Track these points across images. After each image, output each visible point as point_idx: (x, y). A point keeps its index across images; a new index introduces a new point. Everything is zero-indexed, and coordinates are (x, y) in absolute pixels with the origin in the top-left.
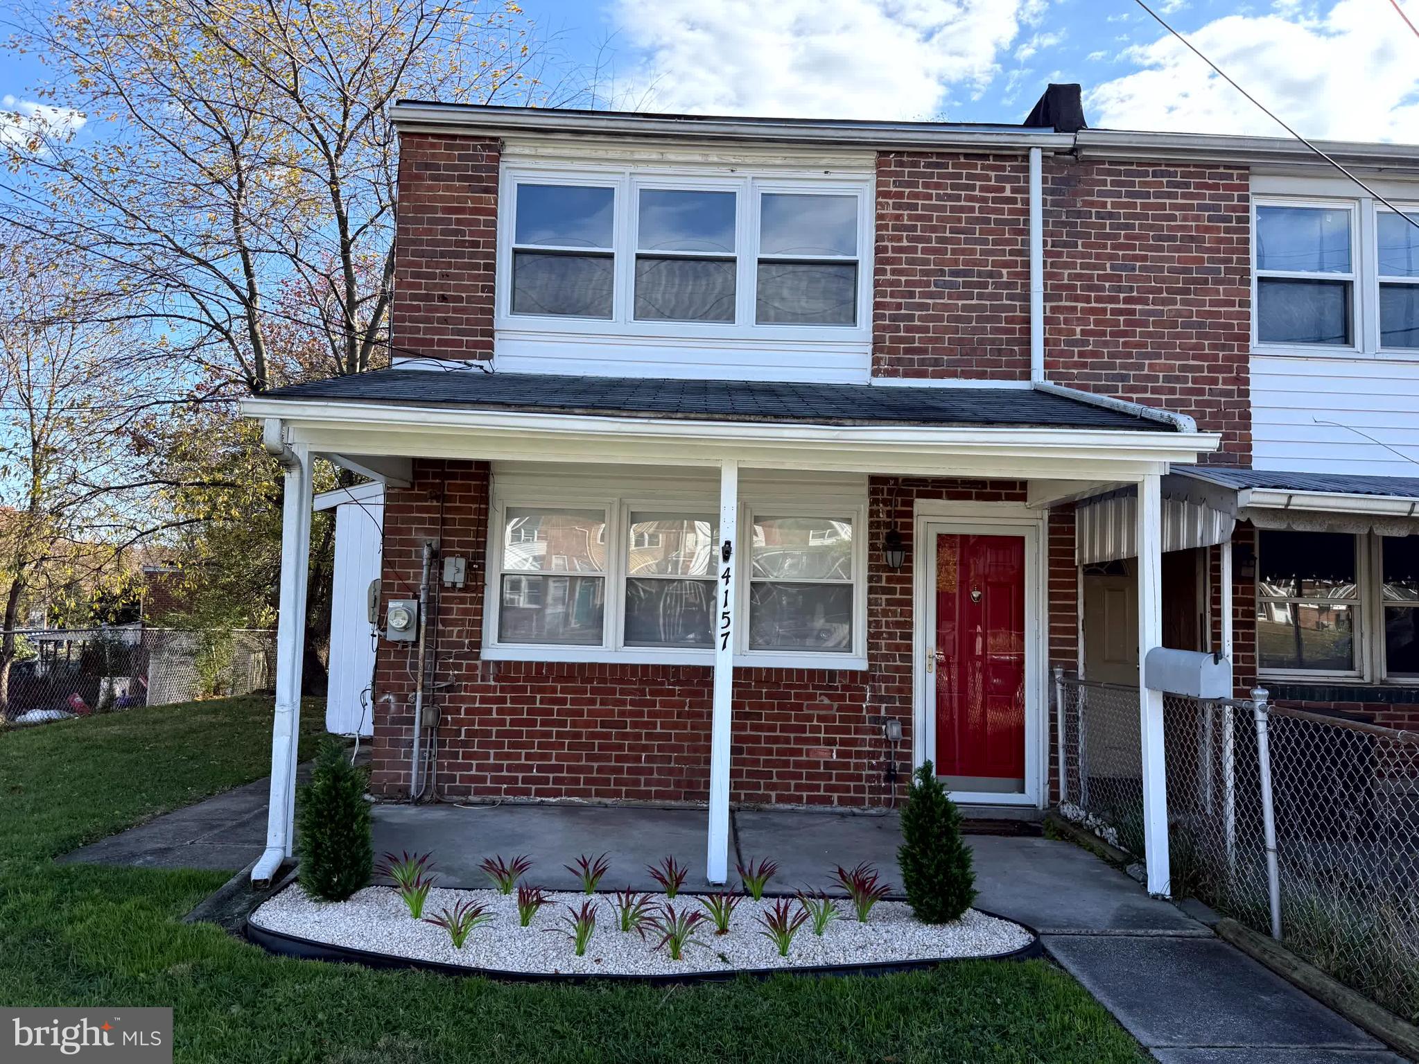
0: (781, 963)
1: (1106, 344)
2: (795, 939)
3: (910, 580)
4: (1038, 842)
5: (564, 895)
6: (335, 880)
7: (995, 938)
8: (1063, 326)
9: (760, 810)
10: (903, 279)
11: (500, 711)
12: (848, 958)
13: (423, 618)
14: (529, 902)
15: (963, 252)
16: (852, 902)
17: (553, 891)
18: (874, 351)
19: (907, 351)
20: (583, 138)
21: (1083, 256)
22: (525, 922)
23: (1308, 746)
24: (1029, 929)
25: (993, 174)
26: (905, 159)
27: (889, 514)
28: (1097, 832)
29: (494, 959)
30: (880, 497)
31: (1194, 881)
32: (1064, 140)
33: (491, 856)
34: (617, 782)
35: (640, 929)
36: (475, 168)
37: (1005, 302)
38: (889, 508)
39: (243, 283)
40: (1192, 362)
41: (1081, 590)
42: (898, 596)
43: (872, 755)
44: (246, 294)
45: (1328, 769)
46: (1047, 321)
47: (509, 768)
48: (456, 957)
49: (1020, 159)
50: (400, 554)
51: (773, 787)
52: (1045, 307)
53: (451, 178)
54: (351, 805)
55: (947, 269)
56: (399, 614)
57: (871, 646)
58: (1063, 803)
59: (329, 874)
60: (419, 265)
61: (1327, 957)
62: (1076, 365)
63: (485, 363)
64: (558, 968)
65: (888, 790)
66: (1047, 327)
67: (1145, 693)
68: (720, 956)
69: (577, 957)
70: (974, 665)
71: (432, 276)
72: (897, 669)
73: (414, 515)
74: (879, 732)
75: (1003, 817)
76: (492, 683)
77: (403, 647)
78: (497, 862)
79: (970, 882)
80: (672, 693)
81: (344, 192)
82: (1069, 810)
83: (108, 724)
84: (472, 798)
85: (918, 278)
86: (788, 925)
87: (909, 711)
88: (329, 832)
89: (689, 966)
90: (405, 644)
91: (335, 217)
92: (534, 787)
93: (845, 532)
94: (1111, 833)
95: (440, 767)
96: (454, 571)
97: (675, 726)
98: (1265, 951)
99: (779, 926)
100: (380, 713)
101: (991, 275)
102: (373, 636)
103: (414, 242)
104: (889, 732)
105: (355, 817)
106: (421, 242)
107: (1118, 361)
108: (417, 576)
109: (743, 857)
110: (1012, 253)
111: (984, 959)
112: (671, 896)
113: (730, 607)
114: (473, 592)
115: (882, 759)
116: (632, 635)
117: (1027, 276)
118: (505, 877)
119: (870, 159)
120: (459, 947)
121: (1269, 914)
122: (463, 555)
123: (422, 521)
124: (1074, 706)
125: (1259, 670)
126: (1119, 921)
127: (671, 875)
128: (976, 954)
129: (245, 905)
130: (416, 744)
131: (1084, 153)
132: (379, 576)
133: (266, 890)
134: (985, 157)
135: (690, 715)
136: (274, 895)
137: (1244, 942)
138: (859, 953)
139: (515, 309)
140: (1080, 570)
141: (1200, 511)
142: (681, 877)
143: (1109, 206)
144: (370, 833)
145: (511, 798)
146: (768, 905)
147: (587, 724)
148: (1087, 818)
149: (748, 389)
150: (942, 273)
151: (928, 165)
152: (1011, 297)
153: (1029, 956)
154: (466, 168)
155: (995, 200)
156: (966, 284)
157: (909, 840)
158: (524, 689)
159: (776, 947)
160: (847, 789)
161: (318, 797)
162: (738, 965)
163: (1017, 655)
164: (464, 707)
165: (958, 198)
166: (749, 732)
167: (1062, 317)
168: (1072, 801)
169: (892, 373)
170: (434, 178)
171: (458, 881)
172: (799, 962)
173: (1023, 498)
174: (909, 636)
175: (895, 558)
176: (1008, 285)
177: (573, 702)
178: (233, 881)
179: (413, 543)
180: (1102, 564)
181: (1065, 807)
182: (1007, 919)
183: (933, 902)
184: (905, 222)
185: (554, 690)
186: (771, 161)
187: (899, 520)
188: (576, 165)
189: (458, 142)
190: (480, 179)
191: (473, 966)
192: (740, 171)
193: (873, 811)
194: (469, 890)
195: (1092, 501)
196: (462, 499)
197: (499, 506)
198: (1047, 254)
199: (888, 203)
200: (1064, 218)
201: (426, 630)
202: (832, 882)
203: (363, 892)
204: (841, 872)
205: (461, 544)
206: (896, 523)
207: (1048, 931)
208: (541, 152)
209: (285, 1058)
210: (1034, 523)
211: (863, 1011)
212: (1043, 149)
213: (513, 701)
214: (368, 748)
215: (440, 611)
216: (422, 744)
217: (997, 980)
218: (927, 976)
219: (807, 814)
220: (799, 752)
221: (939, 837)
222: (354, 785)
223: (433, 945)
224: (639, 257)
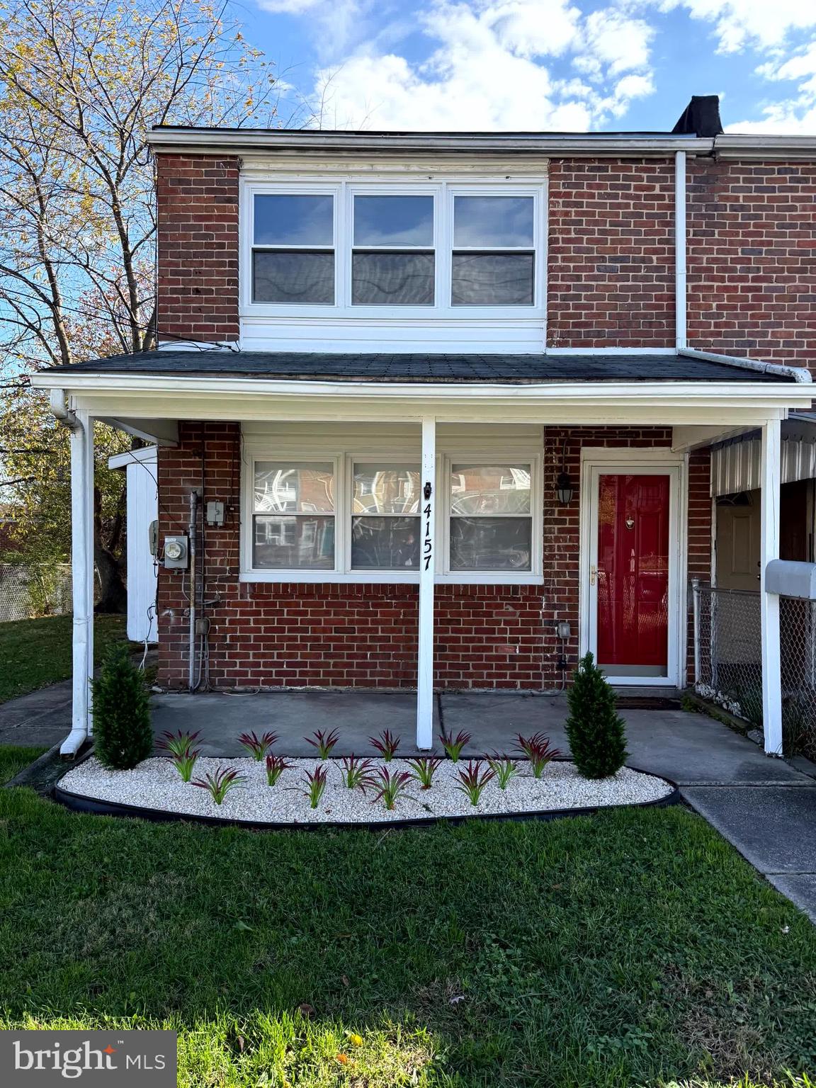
0: (473, 811)
1: (736, 316)
2: (484, 792)
3: (577, 513)
4: (678, 714)
5: (305, 760)
6: (123, 753)
7: (642, 789)
8: (701, 302)
9: (460, 693)
10: (572, 265)
11: (256, 622)
12: (526, 807)
13: (193, 550)
14: (275, 767)
15: (621, 242)
16: (530, 762)
17: (297, 758)
18: (549, 326)
19: (575, 325)
20: (306, 154)
21: (719, 242)
22: (272, 783)
24: (670, 782)
25: (645, 175)
26: (572, 164)
27: (560, 460)
28: (725, 706)
29: (247, 812)
30: (553, 447)
31: (802, 742)
32: (705, 144)
33: (248, 732)
34: (349, 674)
35: (362, 787)
36: (218, 182)
37: (655, 283)
38: (560, 455)
39: (48, 290)
40: (807, 330)
41: (714, 518)
42: (567, 526)
43: (547, 650)
44: (51, 299)
46: (689, 298)
47: (265, 665)
48: (217, 812)
49: (667, 162)
50: (172, 500)
51: (470, 676)
52: (687, 286)
53: (201, 191)
54: (133, 696)
55: (607, 256)
56: (174, 547)
57: (546, 566)
58: (698, 683)
59: (117, 749)
60: (177, 265)
62: (712, 334)
63: (232, 344)
64: (297, 818)
65: (559, 676)
66: (689, 303)
67: (765, 597)
68: (424, 806)
69: (312, 809)
70: (628, 581)
71: (187, 273)
72: (567, 583)
73: (182, 468)
74: (553, 632)
75: (648, 695)
76: (250, 600)
77: (178, 573)
78: (252, 737)
79: (622, 747)
80: (389, 605)
81: (124, 212)
82: (702, 689)
84: (237, 688)
85: (584, 264)
86: (478, 781)
87: (577, 616)
88: (116, 716)
89: (400, 815)
90: (179, 570)
91: (117, 235)
92: (284, 679)
93: (524, 479)
94: (735, 707)
95: (211, 664)
96: (215, 513)
97: (393, 630)
99: (471, 782)
100: (163, 625)
101: (643, 260)
102: (155, 564)
103: (172, 246)
104: (560, 632)
105: (136, 705)
106: (177, 246)
107: (746, 330)
108: (186, 517)
109: (446, 729)
110: (660, 242)
111: (634, 806)
112: (388, 760)
113: (431, 536)
114: (231, 529)
115: (555, 653)
116: (356, 563)
117: (673, 260)
118: (259, 748)
119: (543, 165)
120: (219, 804)
122: (222, 500)
123: (187, 473)
124: (708, 608)
126: (741, 775)
127: (387, 744)
128: (628, 802)
129: (54, 773)
130: (192, 647)
131: (722, 155)
132: (156, 518)
133: (72, 762)
134: (639, 160)
135: (403, 622)
136: (77, 765)
138: (534, 802)
139: (255, 298)
140: (714, 501)
141: (812, 449)
142: (396, 745)
143: (741, 200)
144: (149, 716)
145: (267, 687)
146: (462, 766)
147: (324, 630)
148: (717, 696)
149: (445, 359)
150: (604, 259)
151: (591, 169)
152: (660, 279)
153: (669, 804)
154: (212, 182)
155: (646, 197)
156: (623, 269)
157: (574, 714)
158: (274, 604)
159: (469, 799)
160: (528, 676)
161: (106, 690)
162: (439, 813)
163: (663, 571)
164: (228, 618)
165: (616, 196)
166: (450, 634)
167: (701, 294)
168: (704, 683)
169: (562, 344)
170: (186, 191)
171: (223, 751)
172: (486, 810)
173: (669, 444)
174: (576, 557)
175: (564, 495)
176: (657, 269)
177: (313, 613)
178: (45, 756)
179: (182, 491)
180: (731, 496)
181: (700, 687)
182: (652, 775)
183: (593, 762)
184: (573, 218)
185: (298, 605)
186: (461, 169)
187: (569, 465)
188: (301, 177)
189: (204, 160)
190: (223, 191)
191: (230, 818)
192: (436, 178)
193: (548, 693)
194: (231, 758)
195: (725, 444)
196: (220, 456)
197: (248, 461)
198: (689, 242)
199: (558, 202)
200: (704, 211)
201: (196, 560)
202: (514, 748)
203: (147, 762)
204: (521, 740)
205: (220, 491)
206: (566, 467)
207: (685, 783)
208: (273, 166)
209: (76, 893)
210: (677, 464)
211: (537, 849)
212: (687, 152)
213: (266, 613)
214: (155, 652)
215: (206, 544)
216: (197, 647)
217: (645, 822)
218: (588, 821)
219: (497, 695)
220: (490, 649)
221: (598, 712)
222: (135, 679)
223: (198, 802)
224: (355, 252)
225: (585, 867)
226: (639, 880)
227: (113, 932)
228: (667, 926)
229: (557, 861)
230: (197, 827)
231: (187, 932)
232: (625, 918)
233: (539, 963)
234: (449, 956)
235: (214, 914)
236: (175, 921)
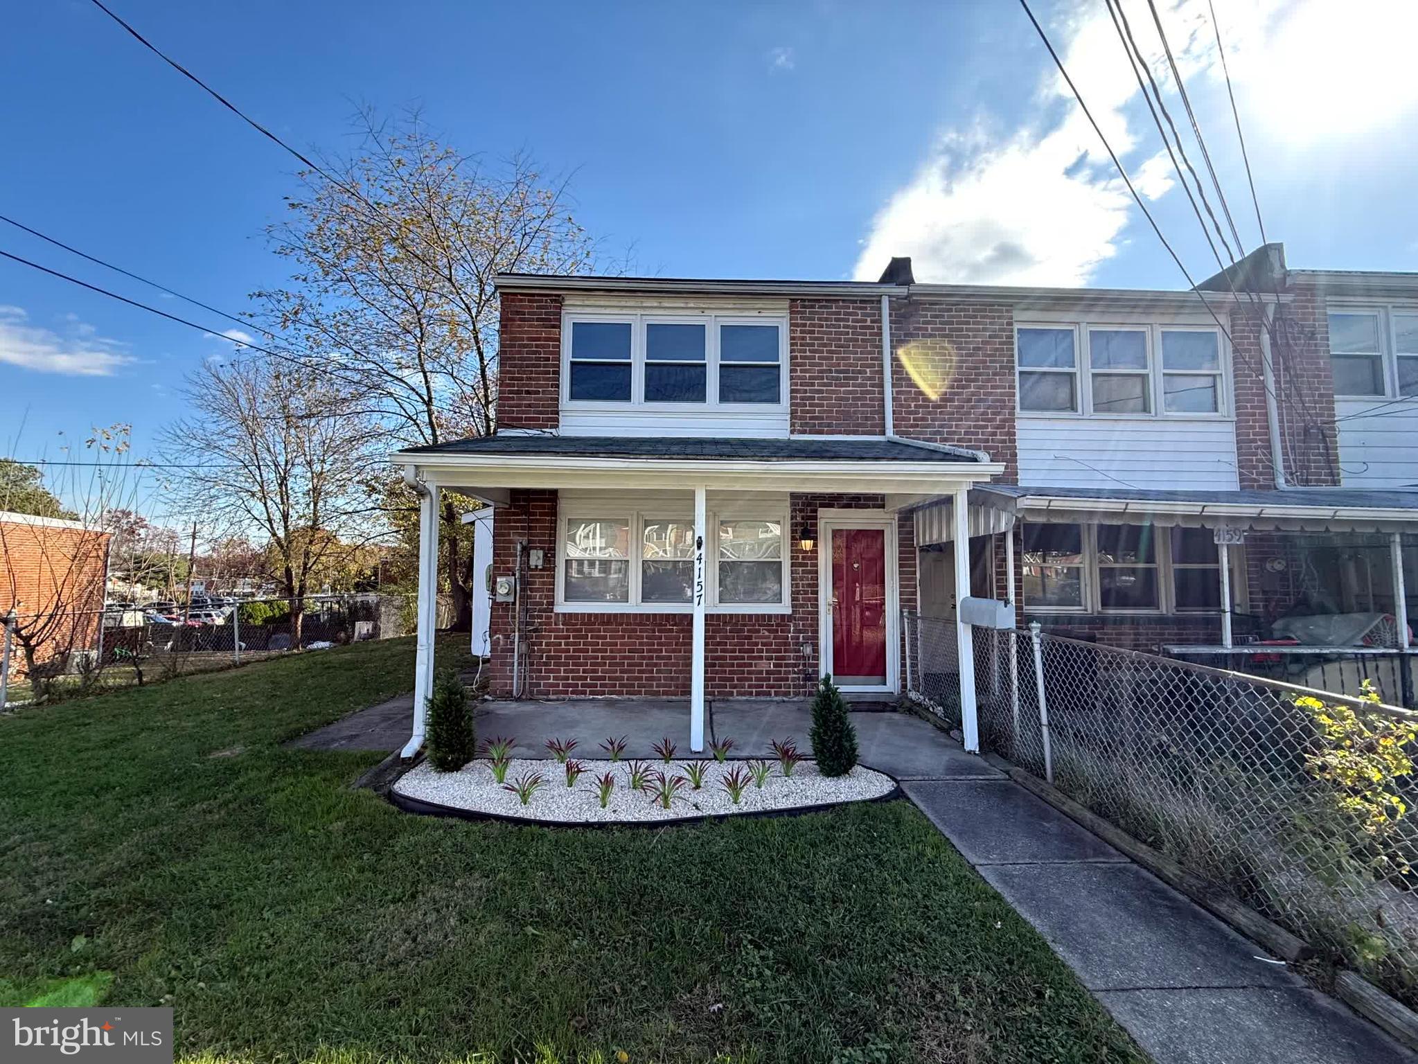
0: (734, 809)
1: (929, 413)
2: (743, 792)
3: (816, 558)
4: (896, 716)
5: (599, 762)
6: (450, 758)
7: (871, 785)
8: (903, 402)
9: (727, 701)
10: (807, 375)
11: (567, 644)
13: (518, 588)
14: (573, 771)
15: (843, 359)
16: (781, 762)
17: (592, 759)
18: (791, 419)
19: (811, 418)
22: (570, 785)
23: (1068, 660)
24: (894, 779)
25: (859, 312)
26: (807, 303)
27: (803, 518)
28: (931, 709)
29: (547, 812)
30: (797, 506)
31: (994, 742)
32: (902, 291)
33: (554, 738)
34: (639, 686)
35: (643, 788)
36: (546, 314)
37: (869, 388)
38: (803, 514)
39: (424, 392)
40: (981, 423)
41: (918, 562)
42: (809, 568)
43: (795, 665)
44: (426, 399)
45: (1083, 675)
46: (894, 399)
47: (573, 678)
48: (522, 812)
49: (876, 302)
50: (504, 548)
51: (734, 686)
52: (892, 391)
53: (533, 320)
54: (460, 710)
55: (833, 369)
56: (504, 585)
57: (793, 599)
58: (909, 690)
59: (445, 755)
60: (514, 373)
61: (1084, 795)
62: (912, 426)
63: (553, 431)
64: (589, 817)
65: (804, 686)
66: (894, 403)
67: (960, 626)
68: (694, 805)
69: (601, 809)
70: (855, 607)
71: (522, 379)
72: (810, 613)
73: (512, 524)
74: (799, 651)
75: (872, 701)
76: (562, 626)
77: (507, 606)
78: (557, 742)
79: (854, 750)
80: (671, 630)
81: (480, 336)
82: (913, 695)
83: (345, 652)
84: (551, 697)
85: (816, 374)
86: (739, 784)
87: (817, 638)
88: (445, 727)
89: (674, 813)
90: (507, 604)
91: (475, 353)
92: (588, 690)
93: (776, 530)
94: (940, 711)
95: (531, 678)
96: (536, 558)
97: (674, 651)
98: (1042, 790)
99: (733, 785)
100: (494, 645)
101: (859, 372)
102: (490, 598)
103: (509, 359)
104: (805, 651)
106: (514, 359)
107: (937, 423)
108: (514, 562)
109: (714, 733)
110: (872, 359)
111: (864, 802)
112: (667, 762)
113: (703, 578)
114: (548, 571)
115: (801, 667)
116: (645, 598)
117: (881, 372)
118: (561, 753)
119: (786, 304)
120: (525, 805)
121: (1044, 766)
122: (542, 548)
123: (517, 528)
124: (915, 632)
125: (1025, 607)
126: (948, 769)
127: (667, 748)
128: (859, 798)
129: (394, 774)
130: (516, 664)
131: (914, 298)
132: (491, 562)
133: (409, 765)
134: (855, 302)
136: (412, 768)
137: (1029, 784)
138: (784, 800)
139: (573, 396)
140: (917, 549)
141: (992, 513)
142: (673, 750)
145: (574, 696)
146: (726, 768)
147: (620, 651)
148: (925, 700)
149: (715, 442)
150: (831, 371)
151: (820, 307)
152: (872, 385)
153: (892, 798)
154: (541, 313)
155: (861, 328)
156: (845, 378)
157: (816, 724)
158: (581, 630)
159: (731, 799)
160: (780, 686)
162: (706, 811)
163: (880, 600)
164: (544, 641)
165: (839, 326)
167: (903, 397)
168: (915, 690)
169: (802, 432)
170: (521, 320)
171: (534, 753)
172: (745, 808)
173: (883, 506)
174: (816, 593)
175: (807, 544)
176: (870, 379)
177: (611, 637)
178: (390, 758)
179: (511, 542)
180: (930, 546)
181: (911, 693)
182: (878, 771)
183: (832, 763)
184: (808, 341)
185: (599, 630)
186: (726, 306)
187: (809, 521)
188: (608, 311)
189: (536, 298)
190: (550, 320)
191: (533, 817)
192: (707, 312)
193: (795, 699)
194: (538, 760)
195: (924, 507)
196: (541, 514)
197: (563, 518)
198: (893, 359)
199: (797, 330)
200: (903, 338)
201: (520, 595)
202: (767, 749)
203: (471, 764)
204: (774, 744)
205: (541, 541)
206: (807, 523)
207: (906, 778)
208: (587, 303)
209: (390, 897)
210: (889, 521)
211: (786, 845)
212: (889, 296)
213: (574, 637)
214: (488, 665)
215: (529, 583)
216: (520, 664)
217: (874, 818)
218: (829, 817)
219: (755, 702)
220: (750, 665)
221: (835, 722)
222: (462, 697)
223: (507, 803)
224: (647, 364)
225: (826, 863)
226: (872, 875)
227: (414, 940)
228: (898, 925)
229: (803, 857)
230: (504, 826)
231: (482, 939)
232: (861, 916)
233: (788, 965)
234: (710, 960)
235: (508, 916)
236: (473, 925)
